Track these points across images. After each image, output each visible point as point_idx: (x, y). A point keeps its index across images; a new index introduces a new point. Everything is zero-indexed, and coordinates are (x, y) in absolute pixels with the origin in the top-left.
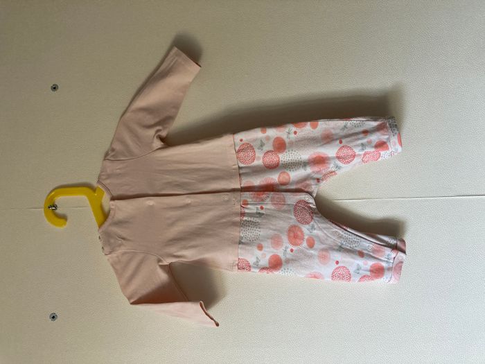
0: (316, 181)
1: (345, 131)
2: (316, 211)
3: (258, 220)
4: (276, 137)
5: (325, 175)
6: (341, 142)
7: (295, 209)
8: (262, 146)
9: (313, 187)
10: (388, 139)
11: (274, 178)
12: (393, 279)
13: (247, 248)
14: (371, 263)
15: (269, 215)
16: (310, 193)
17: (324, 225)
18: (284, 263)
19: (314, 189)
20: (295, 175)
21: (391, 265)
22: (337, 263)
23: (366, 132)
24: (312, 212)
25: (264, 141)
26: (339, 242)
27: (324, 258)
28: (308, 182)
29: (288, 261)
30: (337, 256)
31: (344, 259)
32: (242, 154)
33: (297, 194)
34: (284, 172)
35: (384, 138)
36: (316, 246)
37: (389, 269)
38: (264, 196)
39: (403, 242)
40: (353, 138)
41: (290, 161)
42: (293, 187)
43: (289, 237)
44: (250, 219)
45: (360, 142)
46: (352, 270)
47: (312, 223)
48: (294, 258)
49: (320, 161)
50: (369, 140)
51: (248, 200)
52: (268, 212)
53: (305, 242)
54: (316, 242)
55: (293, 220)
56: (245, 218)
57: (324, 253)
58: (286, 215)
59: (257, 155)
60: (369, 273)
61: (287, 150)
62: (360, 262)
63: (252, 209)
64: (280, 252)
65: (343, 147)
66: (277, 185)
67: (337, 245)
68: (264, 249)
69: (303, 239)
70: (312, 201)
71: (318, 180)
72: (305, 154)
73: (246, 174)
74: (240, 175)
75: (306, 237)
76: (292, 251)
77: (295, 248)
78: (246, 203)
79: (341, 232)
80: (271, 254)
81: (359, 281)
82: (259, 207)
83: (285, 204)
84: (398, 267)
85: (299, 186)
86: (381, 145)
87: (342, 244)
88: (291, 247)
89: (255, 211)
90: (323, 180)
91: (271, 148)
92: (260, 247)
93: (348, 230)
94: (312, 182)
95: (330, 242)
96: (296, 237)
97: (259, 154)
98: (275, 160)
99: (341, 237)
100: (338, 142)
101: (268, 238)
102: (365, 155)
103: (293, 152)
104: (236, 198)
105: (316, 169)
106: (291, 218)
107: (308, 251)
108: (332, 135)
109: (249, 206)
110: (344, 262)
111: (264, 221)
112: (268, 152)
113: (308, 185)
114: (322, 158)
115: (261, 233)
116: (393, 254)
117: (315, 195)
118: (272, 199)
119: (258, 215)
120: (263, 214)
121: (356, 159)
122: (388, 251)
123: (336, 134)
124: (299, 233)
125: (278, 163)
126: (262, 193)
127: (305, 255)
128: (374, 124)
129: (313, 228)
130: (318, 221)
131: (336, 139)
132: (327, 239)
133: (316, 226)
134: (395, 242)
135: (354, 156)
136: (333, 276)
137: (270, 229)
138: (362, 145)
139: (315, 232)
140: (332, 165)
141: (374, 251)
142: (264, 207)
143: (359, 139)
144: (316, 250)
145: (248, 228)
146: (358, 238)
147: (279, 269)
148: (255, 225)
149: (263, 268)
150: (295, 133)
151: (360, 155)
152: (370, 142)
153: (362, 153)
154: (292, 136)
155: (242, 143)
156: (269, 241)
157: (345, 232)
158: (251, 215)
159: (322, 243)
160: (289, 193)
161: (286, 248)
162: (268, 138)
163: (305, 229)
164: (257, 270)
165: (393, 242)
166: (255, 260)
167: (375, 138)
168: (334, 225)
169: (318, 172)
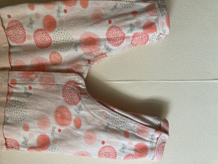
0: (87, 62)
1: (115, 11)
2: (86, 91)
3: (24, 100)
4: (46, 14)
5: (96, 57)
6: (110, 22)
7: (64, 89)
8: (31, 24)
9: (84, 68)
10: (157, 20)
11: (46, 57)
12: (156, 158)
13: (13, 128)
14: (135, 143)
15: (37, 95)
16: (80, 74)
17: (92, 106)
18: (51, 143)
19: (85, 70)
20: (66, 55)
21: (154, 145)
22: (103, 143)
23: (135, 13)
24: (81, 92)
25: (34, 19)
26: (105, 122)
27: (89, 139)
28: (79, 63)
29: (56, 141)
30: (103, 136)
31: (110, 139)
32: (11, 32)
33: (67, 74)
34: (55, 52)
35: (153, 18)
36: (82, 127)
37: (153, 149)
38: (34, 76)
39: (166, 122)
40: (123, 18)
41: (62, 42)
42: (64, 68)
43: (56, 118)
44: (17, 99)
45: (129, 22)
46: (117, 149)
47: (79, 104)
48: (61, 138)
49: (91, 42)
50: (138, 21)
51: (17, 79)
52: (37, 92)
53: (73, 122)
54: (83, 123)
55: (60, 100)
56: (12, 98)
57: (90, 134)
58: (54, 95)
59: (27, 33)
60: (133, 152)
61: (56, 29)
62: (125, 142)
63: (20, 88)
64: (48, 132)
65: (112, 27)
66: (48, 65)
67: (103, 126)
68: (30, 129)
69: (70, 120)
70: (81, 81)
71: (89, 61)
72: (77, 35)
73: (17, 53)
74: (10, 53)
75: (73, 118)
76: (60, 130)
77: (62, 128)
78: (14, 83)
79: (108, 112)
80: (39, 134)
81: (124, 159)
82: (27, 86)
83: (53, 85)
84: (160, 148)
85: (69, 67)
86: (150, 26)
87: (109, 124)
88: (58, 127)
89: (23, 91)
90: (94, 61)
91: (41, 27)
92: (26, 128)
93: (116, 110)
94: (83, 63)
95: (96, 122)
96: (63, 117)
97: (29, 32)
98: (47, 39)
99: (107, 118)
100: (107, 22)
101: (35, 119)
102: (134, 37)
103: (63, 31)
104: (4, 78)
105: (87, 50)
106: (59, 99)
107: (75, 132)
108: (103, 15)
109: (17, 86)
110: (110, 142)
111: (31, 101)
112: (38, 30)
113: (80, 66)
114: (93, 39)
115: (28, 114)
116: (157, 135)
117: (85, 76)
118: (41, 79)
119: (25, 96)
120: (31, 94)
121: (125, 41)
122: (152, 132)
123: (106, 15)
124: (66, 114)
125: (50, 44)
126: (31, 72)
127: (72, 135)
128: (144, 5)
129: (80, 108)
130: (86, 101)
131: (106, 19)
132: (93, 120)
133: (83, 107)
134: (159, 122)
135: (123, 38)
136: (100, 154)
137: (37, 109)
138: (131, 25)
139: (83, 112)
140: (102, 47)
141: (139, 131)
142: (33, 86)
143: (128, 19)
144: (82, 130)
145: (14, 108)
146: (124, 118)
147: (46, 149)
148: (21, 105)
149: (32, 148)
150: (65, 11)
151: (128, 37)
152: (138, 23)
153: (131, 34)
154: (63, 14)
155: (11, 19)
156: (36, 121)
157: (111, 112)
158: (18, 95)
159: (89, 124)
160: (59, 74)
161: (54, 128)
162: (37, 16)
163: (72, 109)
164: (26, 149)
165: (157, 122)
166: (23, 140)
167: (144, 19)
168: (101, 106)
169: (89, 54)
